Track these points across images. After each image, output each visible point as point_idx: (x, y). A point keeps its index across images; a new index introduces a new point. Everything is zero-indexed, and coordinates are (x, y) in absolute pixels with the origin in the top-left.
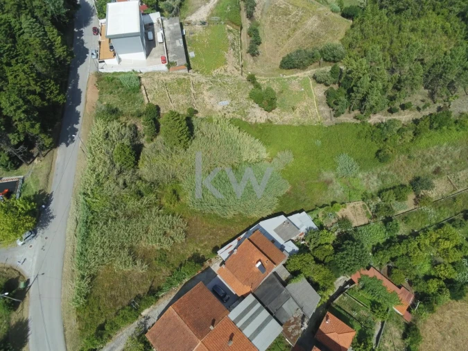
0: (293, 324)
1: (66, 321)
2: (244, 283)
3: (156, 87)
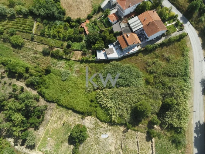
1: (190, 45)
2: (134, 36)
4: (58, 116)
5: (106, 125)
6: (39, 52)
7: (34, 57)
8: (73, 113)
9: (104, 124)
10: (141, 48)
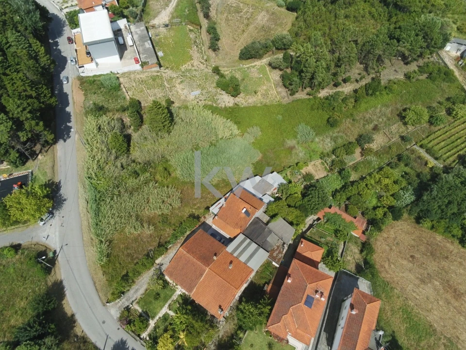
0: (276, 250)
1: (95, 277)
2: (234, 228)
3: (134, 85)
4: (270, 96)
6: (374, 133)
8: (254, 105)
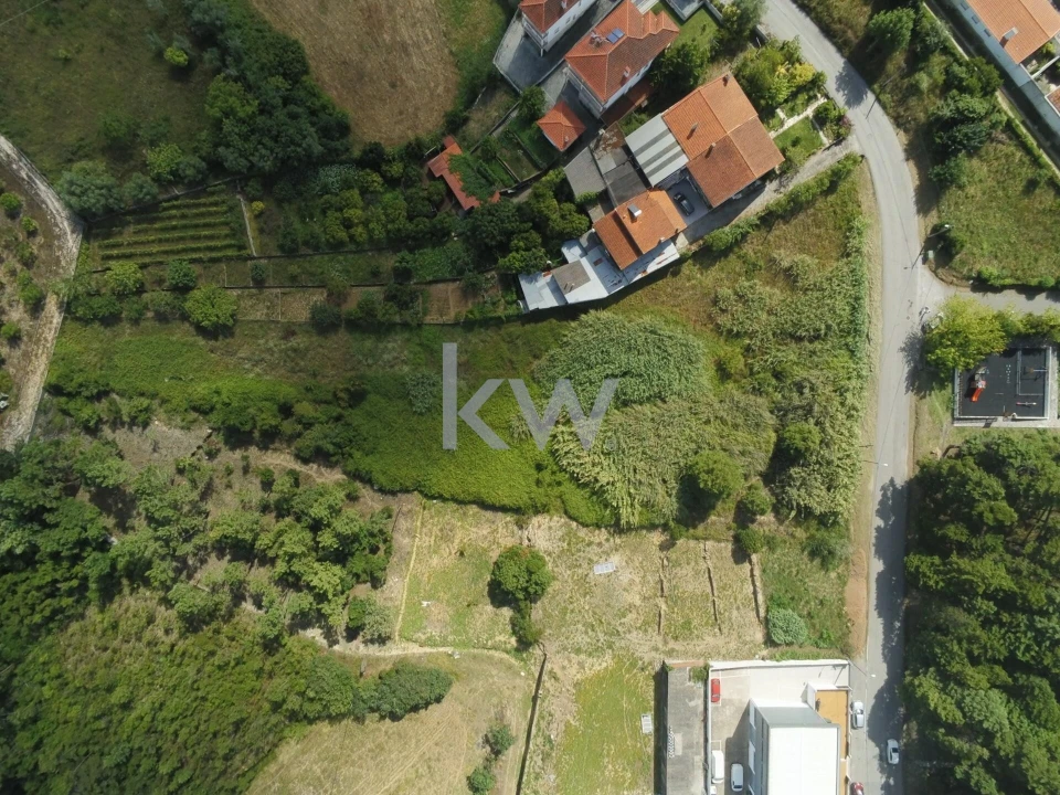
0: (609, 145)
1: (873, 205)
2: (657, 203)
4: (436, 530)
5: (602, 535)
6: (300, 325)
7: (289, 352)
8: (483, 512)
9: (597, 532)
10: (691, 244)
